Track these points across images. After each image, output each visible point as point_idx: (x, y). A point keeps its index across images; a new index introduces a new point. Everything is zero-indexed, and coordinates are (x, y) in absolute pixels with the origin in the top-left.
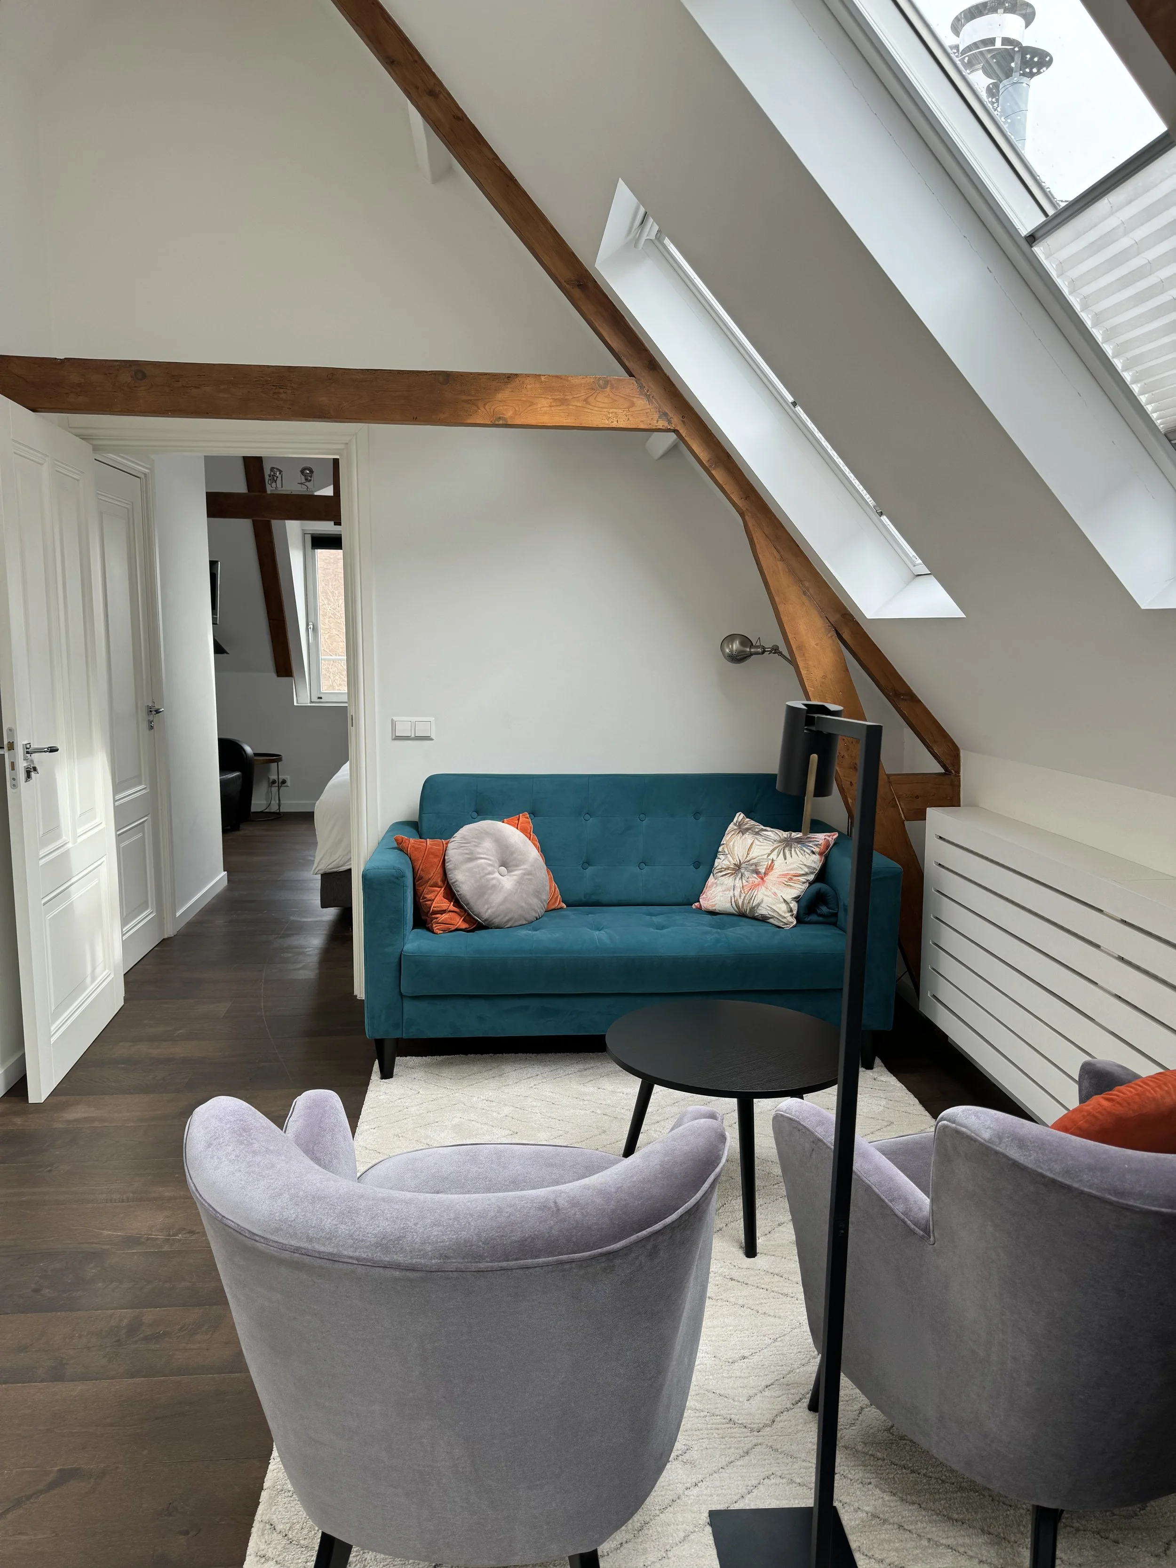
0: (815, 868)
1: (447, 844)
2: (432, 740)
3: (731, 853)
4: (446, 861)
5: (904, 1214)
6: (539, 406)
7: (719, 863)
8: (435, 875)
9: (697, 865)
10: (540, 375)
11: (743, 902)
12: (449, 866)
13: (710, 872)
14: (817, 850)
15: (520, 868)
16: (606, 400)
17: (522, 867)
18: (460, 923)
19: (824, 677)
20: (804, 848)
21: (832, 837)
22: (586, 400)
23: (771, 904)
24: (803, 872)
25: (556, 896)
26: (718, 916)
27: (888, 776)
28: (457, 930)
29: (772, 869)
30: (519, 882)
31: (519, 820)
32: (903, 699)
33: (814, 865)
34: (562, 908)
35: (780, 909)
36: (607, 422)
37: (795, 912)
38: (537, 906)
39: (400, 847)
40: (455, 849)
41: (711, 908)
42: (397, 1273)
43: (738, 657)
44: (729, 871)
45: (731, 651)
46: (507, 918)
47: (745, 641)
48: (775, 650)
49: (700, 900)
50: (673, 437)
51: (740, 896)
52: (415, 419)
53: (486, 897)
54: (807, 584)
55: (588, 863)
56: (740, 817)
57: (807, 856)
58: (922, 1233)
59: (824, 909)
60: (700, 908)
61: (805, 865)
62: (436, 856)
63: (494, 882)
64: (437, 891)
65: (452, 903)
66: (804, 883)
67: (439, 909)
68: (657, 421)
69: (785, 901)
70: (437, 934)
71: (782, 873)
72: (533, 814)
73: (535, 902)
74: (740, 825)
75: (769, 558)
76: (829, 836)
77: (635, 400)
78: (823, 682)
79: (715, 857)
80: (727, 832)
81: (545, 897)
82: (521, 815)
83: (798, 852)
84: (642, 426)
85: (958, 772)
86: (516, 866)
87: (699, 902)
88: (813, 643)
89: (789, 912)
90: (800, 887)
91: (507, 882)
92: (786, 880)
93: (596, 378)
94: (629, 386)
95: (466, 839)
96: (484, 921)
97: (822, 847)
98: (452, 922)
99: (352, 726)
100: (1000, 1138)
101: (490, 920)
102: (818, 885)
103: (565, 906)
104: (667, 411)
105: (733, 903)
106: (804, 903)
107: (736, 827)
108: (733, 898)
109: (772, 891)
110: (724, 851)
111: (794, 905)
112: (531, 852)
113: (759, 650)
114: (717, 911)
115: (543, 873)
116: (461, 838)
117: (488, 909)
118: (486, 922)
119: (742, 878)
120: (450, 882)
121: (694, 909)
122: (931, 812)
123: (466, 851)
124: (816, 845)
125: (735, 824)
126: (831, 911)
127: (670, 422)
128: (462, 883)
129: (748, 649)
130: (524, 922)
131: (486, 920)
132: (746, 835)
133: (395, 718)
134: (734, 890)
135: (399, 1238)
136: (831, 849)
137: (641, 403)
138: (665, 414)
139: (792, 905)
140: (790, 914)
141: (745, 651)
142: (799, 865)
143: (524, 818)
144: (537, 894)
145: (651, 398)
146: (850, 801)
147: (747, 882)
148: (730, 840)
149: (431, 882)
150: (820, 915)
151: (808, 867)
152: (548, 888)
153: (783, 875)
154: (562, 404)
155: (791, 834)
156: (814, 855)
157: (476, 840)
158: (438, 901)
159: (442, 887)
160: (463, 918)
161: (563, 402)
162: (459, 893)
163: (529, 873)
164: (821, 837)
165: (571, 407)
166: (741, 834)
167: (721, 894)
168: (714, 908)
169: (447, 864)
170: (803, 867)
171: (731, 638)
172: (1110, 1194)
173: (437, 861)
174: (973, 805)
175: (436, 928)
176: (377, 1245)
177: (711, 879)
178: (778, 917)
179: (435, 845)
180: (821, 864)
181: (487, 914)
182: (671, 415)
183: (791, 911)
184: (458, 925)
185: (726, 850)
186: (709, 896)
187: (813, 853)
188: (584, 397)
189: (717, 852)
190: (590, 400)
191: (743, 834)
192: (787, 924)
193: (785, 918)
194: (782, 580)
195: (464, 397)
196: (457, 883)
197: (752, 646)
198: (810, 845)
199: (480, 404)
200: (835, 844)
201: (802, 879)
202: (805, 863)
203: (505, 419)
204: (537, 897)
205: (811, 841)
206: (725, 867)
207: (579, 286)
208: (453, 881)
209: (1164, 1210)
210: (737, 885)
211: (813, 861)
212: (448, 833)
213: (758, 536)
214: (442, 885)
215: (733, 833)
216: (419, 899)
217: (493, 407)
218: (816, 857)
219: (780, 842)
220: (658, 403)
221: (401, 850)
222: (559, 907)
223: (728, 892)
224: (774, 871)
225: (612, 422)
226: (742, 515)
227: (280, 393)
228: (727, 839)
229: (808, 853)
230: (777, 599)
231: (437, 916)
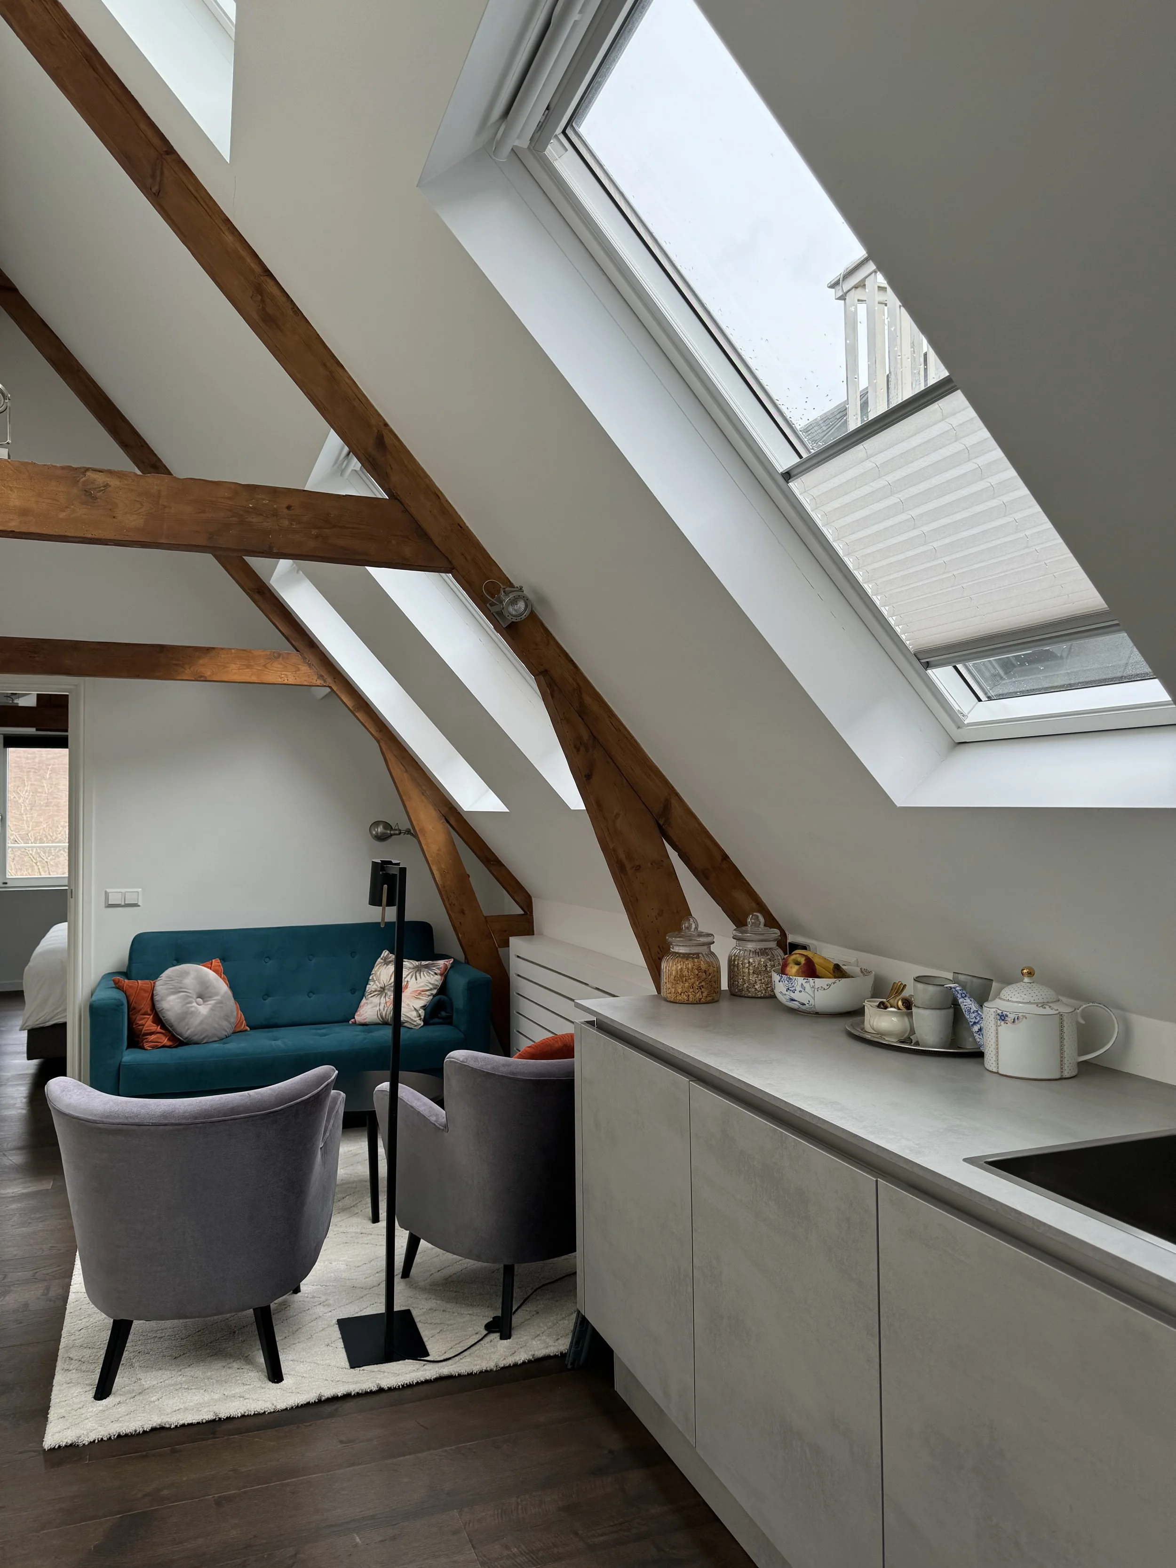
0: (437, 985)
1: (154, 983)
2: (139, 906)
3: (379, 980)
4: (155, 995)
5: (436, 1121)
6: (230, 669)
7: (369, 988)
8: (145, 1006)
9: (353, 991)
10: (231, 649)
11: (386, 1013)
12: (156, 998)
13: (363, 995)
14: (438, 971)
15: (213, 999)
16: (279, 666)
17: (215, 998)
18: (165, 1041)
19: (439, 850)
20: (430, 971)
21: (448, 962)
22: (264, 666)
23: (406, 1012)
24: (428, 988)
25: (242, 1021)
26: (369, 1026)
27: (486, 917)
28: (164, 1046)
29: (407, 988)
30: (212, 1010)
31: (211, 964)
32: (493, 864)
33: (436, 983)
34: (246, 1030)
35: (412, 1015)
36: (280, 680)
37: (422, 1017)
38: (227, 1027)
39: (118, 986)
40: (161, 985)
41: (363, 1021)
42: (171, 1127)
43: (382, 838)
44: (377, 993)
45: (377, 833)
46: (203, 1036)
47: (387, 826)
48: (408, 832)
49: (355, 1017)
50: (328, 690)
51: (384, 1009)
52: (138, 676)
53: (187, 1020)
54: (424, 788)
55: (267, 995)
56: (385, 953)
57: (432, 976)
58: (443, 1128)
59: (443, 1014)
60: (355, 1023)
61: (430, 983)
62: (146, 991)
63: (193, 1009)
64: (147, 1018)
65: (159, 1027)
66: (429, 996)
67: (149, 1031)
68: (316, 681)
69: (415, 1009)
70: (147, 1050)
71: (413, 990)
72: (223, 960)
73: (225, 1023)
74: (385, 959)
75: (398, 771)
76: (447, 962)
77: (300, 666)
78: (438, 854)
79: (367, 984)
80: (375, 965)
81: (233, 1020)
82: (213, 960)
83: (425, 974)
84: (306, 683)
85: (531, 912)
86: (210, 997)
87: (354, 1018)
88: (430, 827)
89: (418, 1017)
90: (427, 998)
91: (203, 1009)
92: (416, 994)
93: (272, 651)
94: (296, 658)
95: (170, 978)
96: (184, 1039)
97: (442, 970)
98: (160, 1040)
99: (72, 897)
100: (467, 1059)
101: (190, 1037)
102: (438, 997)
103: (249, 1029)
104: (323, 674)
105: (379, 1016)
106: (429, 1010)
107: (382, 961)
108: (379, 1012)
109: (407, 1003)
110: (374, 979)
111: (422, 1012)
112: (222, 987)
113: (397, 832)
114: (368, 1023)
115: (231, 1003)
116: (166, 977)
117: (188, 1029)
118: (187, 1040)
119: (385, 996)
120: (158, 1010)
121: (351, 1024)
122: (513, 940)
123: (171, 987)
124: (438, 969)
125: (382, 959)
126: (448, 1014)
127: (325, 681)
128: (168, 1010)
129: (389, 832)
130: (217, 1039)
131: (187, 1038)
132: (389, 966)
133: (108, 890)
134: (380, 1006)
135: (173, 1112)
136: (449, 971)
137: (304, 668)
138: (322, 676)
139: (420, 1012)
140: (419, 1018)
141: (387, 833)
142: (427, 984)
143: (216, 962)
144: (226, 1018)
145: (311, 665)
146: (460, 935)
147: (389, 998)
148: (378, 970)
149: (142, 1012)
150: (440, 1018)
151: (432, 984)
152: (235, 1013)
153: (414, 991)
154: (248, 668)
155: (421, 963)
156: (436, 976)
157: (178, 978)
158: (148, 1024)
159: (151, 1015)
160: (168, 1038)
161: (248, 666)
162: (165, 1018)
163: (221, 1002)
164: (441, 963)
165: (254, 670)
166: (385, 965)
167: (370, 1010)
168: (365, 1021)
169: (155, 997)
170: (428, 984)
171: (376, 824)
172: (510, 1074)
173: (147, 995)
174: (541, 934)
175: (146, 1046)
176: (161, 1116)
177: (364, 1000)
178: (410, 1021)
179: (145, 984)
180: (442, 982)
181: (188, 1033)
182: (325, 677)
183: (420, 1016)
184: (165, 1042)
185: (375, 978)
186: (362, 1013)
187: (436, 974)
188: (263, 664)
189: (369, 979)
190: (267, 666)
191: (387, 965)
192: (416, 1026)
193: (415, 1021)
194: (408, 786)
195: (174, 662)
196: (164, 1010)
197: (391, 829)
198: (434, 968)
199: (187, 666)
200: (451, 968)
201: (428, 993)
202: (430, 982)
203: (206, 677)
204: (226, 1020)
205: (435, 966)
206: (374, 990)
207: (259, 592)
208: (160, 1009)
209: (532, 1078)
210: (382, 1002)
211: (436, 980)
212: (156, 975)
213: (389, 756)
214: (151, 1013)
215: (380, 965)
216: (133, 1025)
217: (197, 669)
218: (438, 977)
219: (413, 968)
220: (316, 669)
221: (119, 989)
222: (244, 1029)
223: (375, 1008)
224: (408, 989)
225: (284, 680)
226: (378, 742)
227: (34, 657)
228: (376, 969)
229: (432, 975)
230: (404, 798)
231: (147, 1037)
